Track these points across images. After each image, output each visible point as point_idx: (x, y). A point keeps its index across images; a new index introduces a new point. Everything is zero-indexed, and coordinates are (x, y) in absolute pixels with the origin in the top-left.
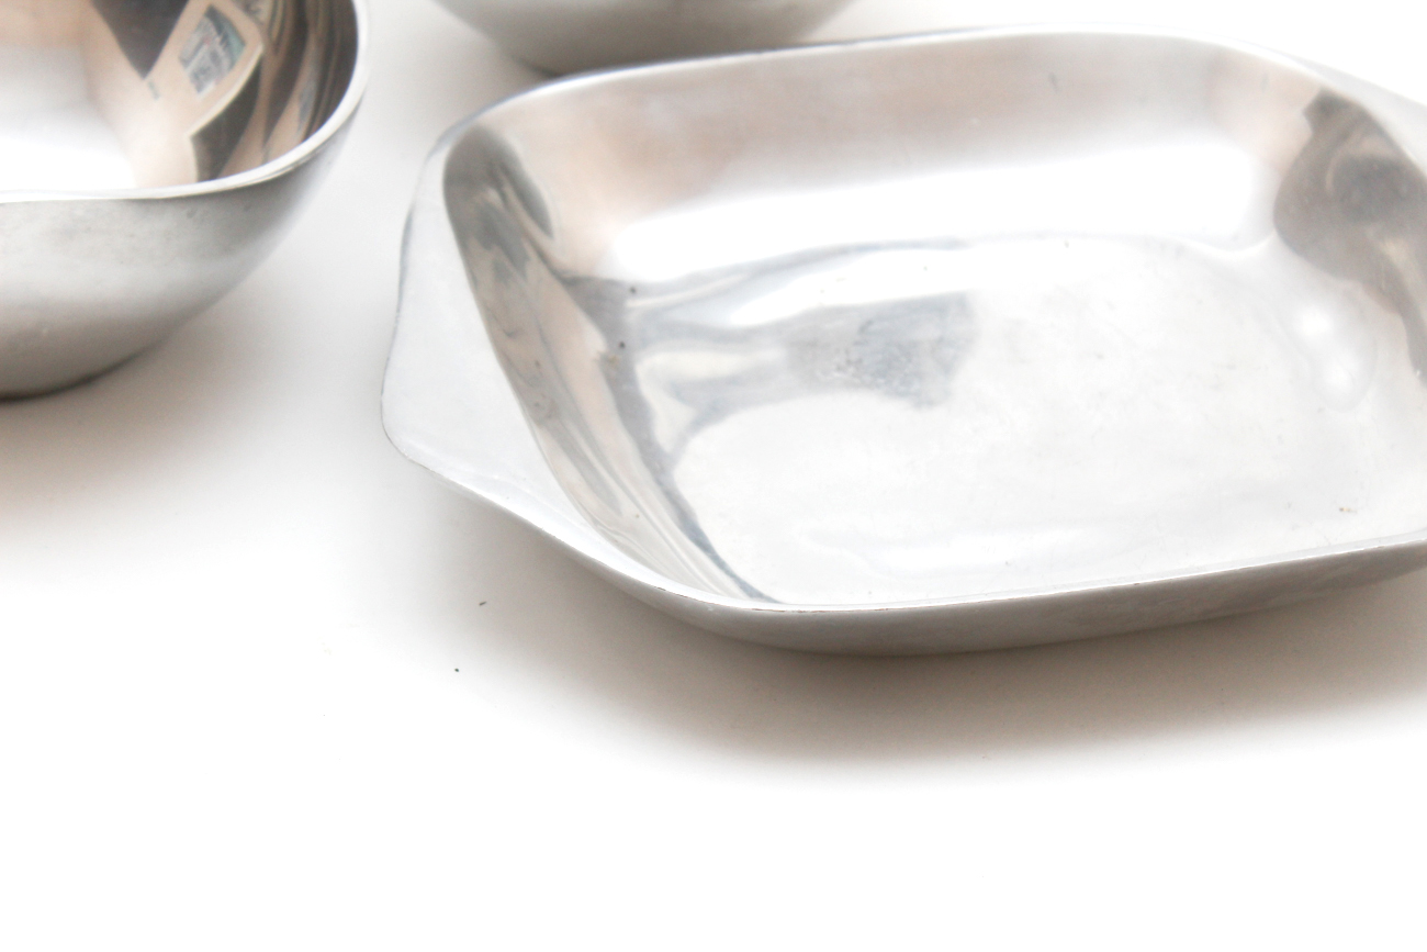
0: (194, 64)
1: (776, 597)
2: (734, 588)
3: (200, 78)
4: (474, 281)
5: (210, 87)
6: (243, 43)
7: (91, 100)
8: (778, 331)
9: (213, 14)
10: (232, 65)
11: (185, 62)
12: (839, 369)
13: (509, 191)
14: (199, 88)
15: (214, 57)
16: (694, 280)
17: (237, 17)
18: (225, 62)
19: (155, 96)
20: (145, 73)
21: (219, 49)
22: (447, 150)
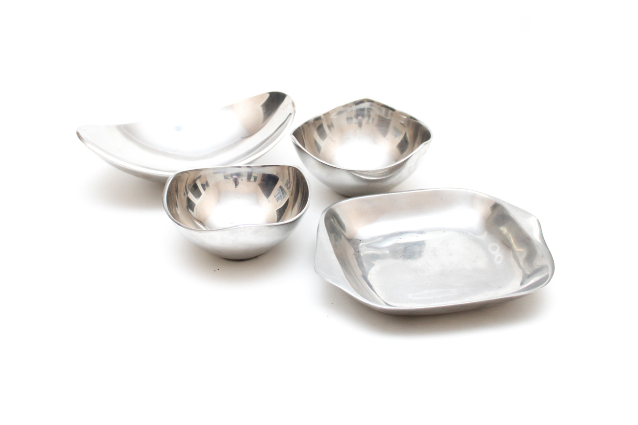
0: (277, 197)
1: (394, 305)
2: (385, 304)
3: (278, 199)
4: (331, 240)
5: (280, 201)
6: (286, 194)
7: (258, 202)
8: (388, 248)
9: (281, 187)
10: (284, 197)
11: (275, 197)
12: (401, 257)
13: (335, 219)
14: (278, 201)
15: (281, 196)
16: (373, 239)
17: (285, 189)
18: (283, 197)
19: (270, 202)
20: (267, 198)
21: (282, 194)
22: (325, 213)
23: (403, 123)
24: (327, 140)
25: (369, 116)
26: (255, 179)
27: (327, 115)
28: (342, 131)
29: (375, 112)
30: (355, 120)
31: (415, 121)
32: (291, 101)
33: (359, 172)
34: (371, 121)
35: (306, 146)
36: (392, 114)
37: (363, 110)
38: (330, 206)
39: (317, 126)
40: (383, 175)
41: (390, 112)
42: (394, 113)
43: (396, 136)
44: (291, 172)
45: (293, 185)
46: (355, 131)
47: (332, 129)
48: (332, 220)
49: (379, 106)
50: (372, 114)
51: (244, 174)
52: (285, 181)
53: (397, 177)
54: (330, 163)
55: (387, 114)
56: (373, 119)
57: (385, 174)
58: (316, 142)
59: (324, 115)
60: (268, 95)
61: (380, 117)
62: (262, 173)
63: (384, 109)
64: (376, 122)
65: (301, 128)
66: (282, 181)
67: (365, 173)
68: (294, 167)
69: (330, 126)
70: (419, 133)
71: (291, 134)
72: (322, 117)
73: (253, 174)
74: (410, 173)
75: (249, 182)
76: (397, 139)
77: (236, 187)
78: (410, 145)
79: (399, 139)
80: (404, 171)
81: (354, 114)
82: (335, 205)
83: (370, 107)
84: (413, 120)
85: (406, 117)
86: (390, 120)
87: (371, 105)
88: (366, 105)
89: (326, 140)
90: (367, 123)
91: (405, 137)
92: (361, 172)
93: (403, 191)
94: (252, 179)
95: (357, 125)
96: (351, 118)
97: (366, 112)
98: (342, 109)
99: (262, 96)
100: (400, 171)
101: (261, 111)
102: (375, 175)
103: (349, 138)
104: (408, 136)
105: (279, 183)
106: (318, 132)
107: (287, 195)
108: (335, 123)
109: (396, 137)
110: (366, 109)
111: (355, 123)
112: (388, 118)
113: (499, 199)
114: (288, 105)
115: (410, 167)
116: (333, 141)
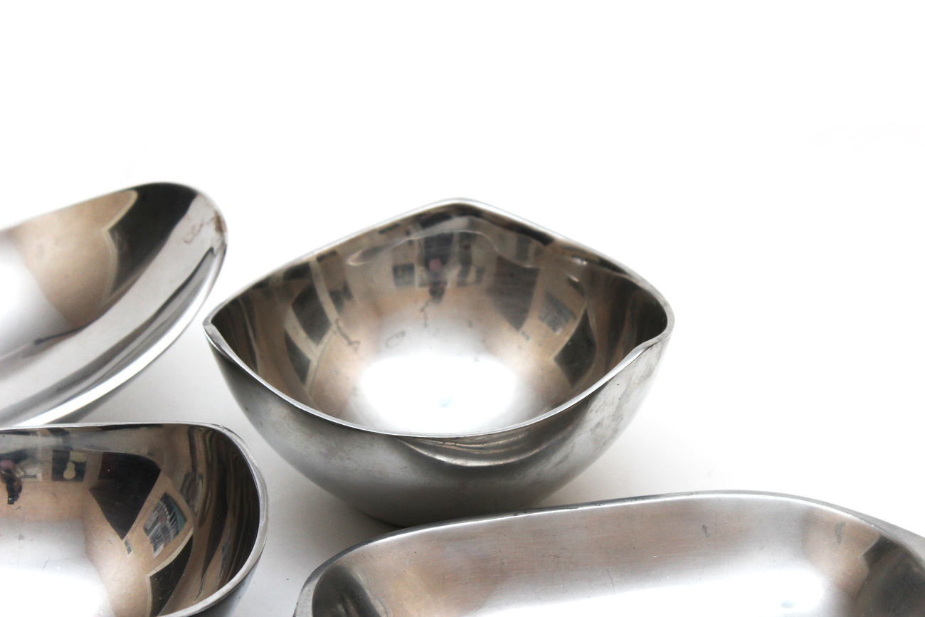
0: (153, 533)
5: (161, 547)
6: (184, 520)
15: (165, 530)
17: (181, 502)
18: (172, 532)
19: (129, 550)
20: (122, 536)
21: (168, 524)
22: (315, 582)
23: (576, 279)
24: (331, 337)
25: (466, 262)
26: (80, 470)
27: (330, 259)
28: (379, 311)
29: (487, 248)
30: (419, 273)
31: (616, 274)
32: (212, 215)
33: (430, 443)
34: (472, 276)
35: (259, 361)
36: (538, 252)
37: (446, 240)
38: (332, 560)
39: (297, 293)
40: (509, 450)
41: (535, 244)
42: (548, 249)
43: (554, 325)
44: (200, 446)
45: (208, 488)
46: (422, 310)
47: (347, 303)
48: (340, 608)
49: (498, 229)
50: (477, 253)
51: (39, 456)
52: (180, 477)
53: (557, 457)
54: (337, 416)
55: (522, 253)
56: (480, 272)
57: (515, 447)
58: (292, 349)
59: (321, 258)
60: (134, 197)
61: (501, 261)
62: (103, 451)
63: (512, 237)
64: (488, 280)
65: (241, 302)
66: (171, 475)
67: (449, 445)
68: (209, 430)
69: (341, 295)
70: (628, 314)
71: (205, 323)
72: (315, 267)
73: (75, 456)
74: (601, 444)
75: (59, 484)
76: (559, 333)
77: (11, 503)
78: (599, 355)
79: (563, 336)
80: (581, 440)
81: (414, 255)
82: (349, 554)
83: (470, 231)
84: (609, 271)
85: (585, 263)
86: (534, 272)
87: (472, 225)
88: (456, 225)
89: (326, 339)
90: (461, 284)
91: (584, 328)
92: (438, 444)
93: (577, 505)
94: (69, 473)
95: (426, 290)
96: (409, 269)
97: (456, 248)
98: (380, 240)
99: (116, 197)
100: (565, 439)
101: (111, 248)
102: (484, 452)
103: (403, 334)
104: (593, 322)
105: (163, 485)
106: (299, 314)
107: (186, 526)
108: (356, 285)
109: (555, 329)
110: (455, 239)
111: (422, 285)
112: (528, 266)
113: (895, 527)
114: (202, 226)
115: (599, 425)
116: (350, 343)
